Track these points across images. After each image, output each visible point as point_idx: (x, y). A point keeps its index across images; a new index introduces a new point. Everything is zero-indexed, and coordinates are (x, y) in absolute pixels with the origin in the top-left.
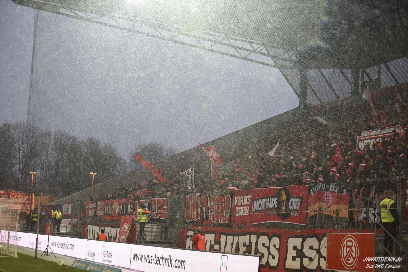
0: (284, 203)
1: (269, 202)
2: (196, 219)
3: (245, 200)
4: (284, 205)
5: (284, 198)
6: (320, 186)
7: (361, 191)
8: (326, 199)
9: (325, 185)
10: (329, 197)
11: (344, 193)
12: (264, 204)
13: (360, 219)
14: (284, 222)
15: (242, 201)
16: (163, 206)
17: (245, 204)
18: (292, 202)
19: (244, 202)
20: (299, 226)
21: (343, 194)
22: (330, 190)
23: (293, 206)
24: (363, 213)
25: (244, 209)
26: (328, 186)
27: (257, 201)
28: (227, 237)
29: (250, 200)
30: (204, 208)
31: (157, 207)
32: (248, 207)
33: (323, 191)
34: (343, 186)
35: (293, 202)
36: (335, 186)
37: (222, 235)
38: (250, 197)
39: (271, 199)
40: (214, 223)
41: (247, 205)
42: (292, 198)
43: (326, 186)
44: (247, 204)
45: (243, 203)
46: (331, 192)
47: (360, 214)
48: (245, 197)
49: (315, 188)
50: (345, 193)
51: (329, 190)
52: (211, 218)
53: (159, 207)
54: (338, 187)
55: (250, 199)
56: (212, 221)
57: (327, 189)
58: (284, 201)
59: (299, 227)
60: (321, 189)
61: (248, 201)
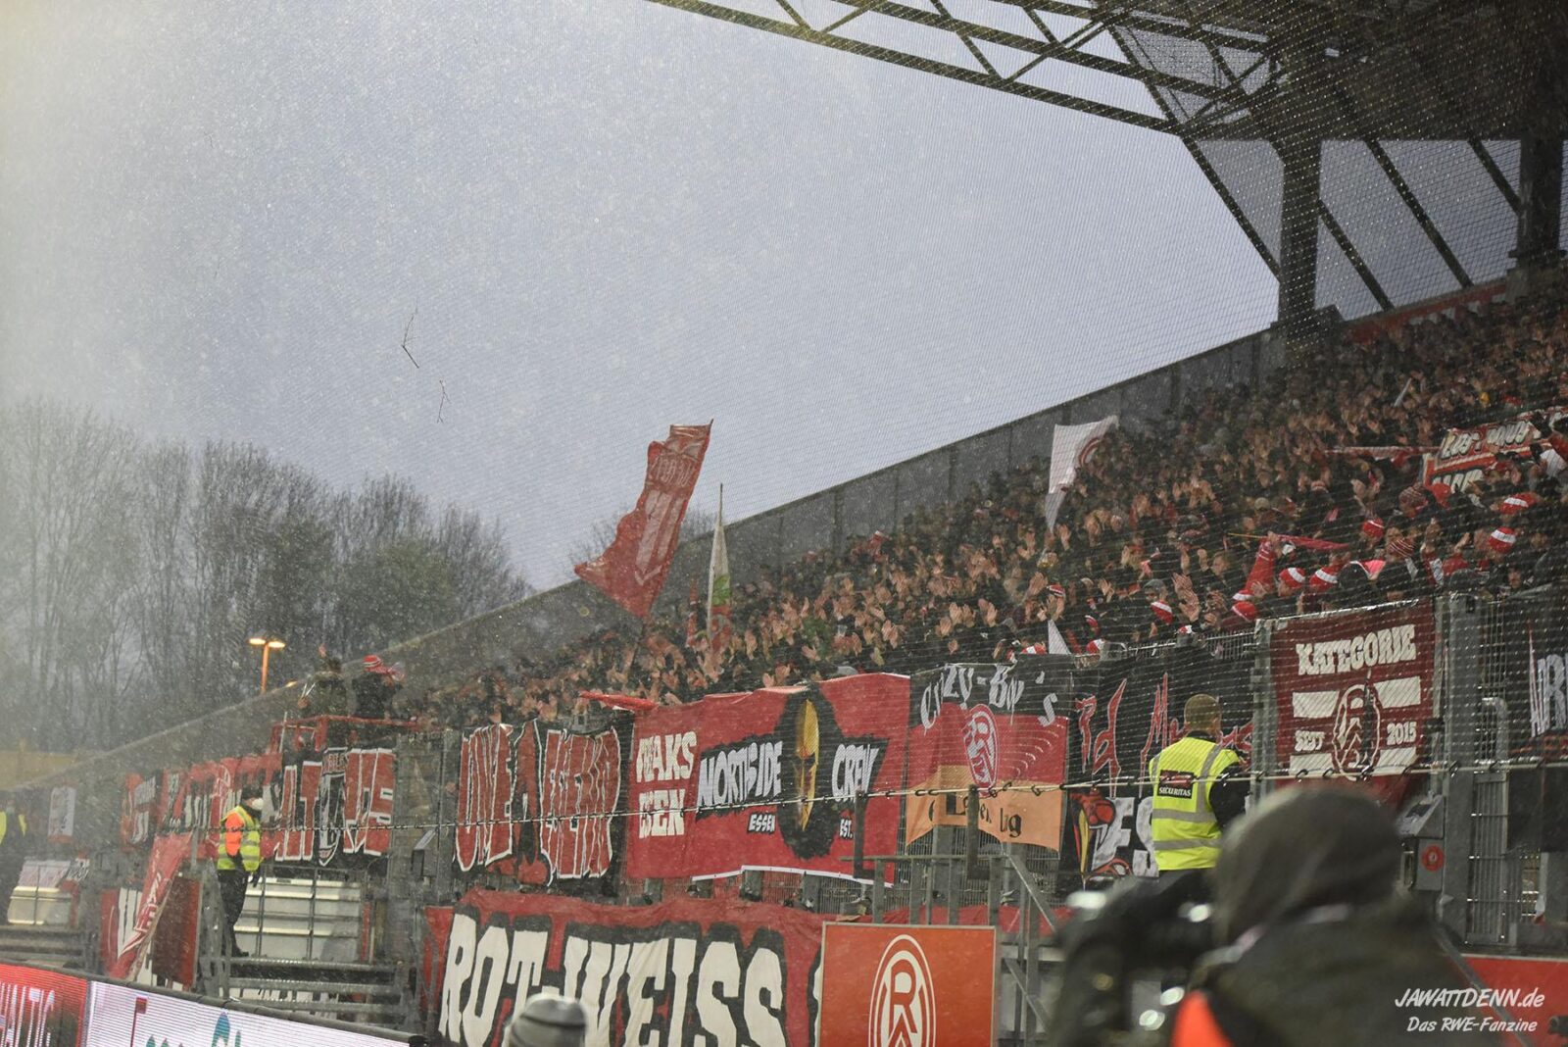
0: (813, 769)
1: (755, 764)
2: (491, 856)
3: (672, 759)
4: (813, 781)
5: (812, 743)
6: (951, 679)
7: (1114, 704)
8: (972, 752)
9: (970, 675)
10: (985, 737)
11: (1044, 713)
12: (737, 774)
13: (1102, 857)
14: (809, 872)
15: (658, 763)
16: (383, 790)
17: (668, 776)
18: (842, 765)
19: (665, 769)
20: (864, 890)
21: (1041, 719)
22: (992, 701)
23: (846, 788)
24: (1118, 823)
25: (666, 803)
26: (981, 681)
27: (712, 760)
28: (590, 947)
29: (689, 757)
30: (525, 797)
31: (359, 794)
32: (683, 792)
33: (964, 706)
34: (1040, 680)
35: (847, 765)
36: (1008, 681)
37: (570, 938)
38: (691, 738)
39: (762, 747)
40: (555, 874)
41: (674, 784)
42: (842, 746)
43: (974, 678)
44: (677, 778)
45: (661, 770)
46: (993, 707)
47: (1105, 826)
48: (669, 739)
49: (936, 688)
50: (1052, 717)
51: (987, 703)
52: (545, 847)
53: (367, 793)
54: (1022, 684)
55: (691, 749)
56: (548, 866)
57: (980, 694)
58: (810, 760)
59: (863, 898)
60: (956, 695)
61: (682, 761)
